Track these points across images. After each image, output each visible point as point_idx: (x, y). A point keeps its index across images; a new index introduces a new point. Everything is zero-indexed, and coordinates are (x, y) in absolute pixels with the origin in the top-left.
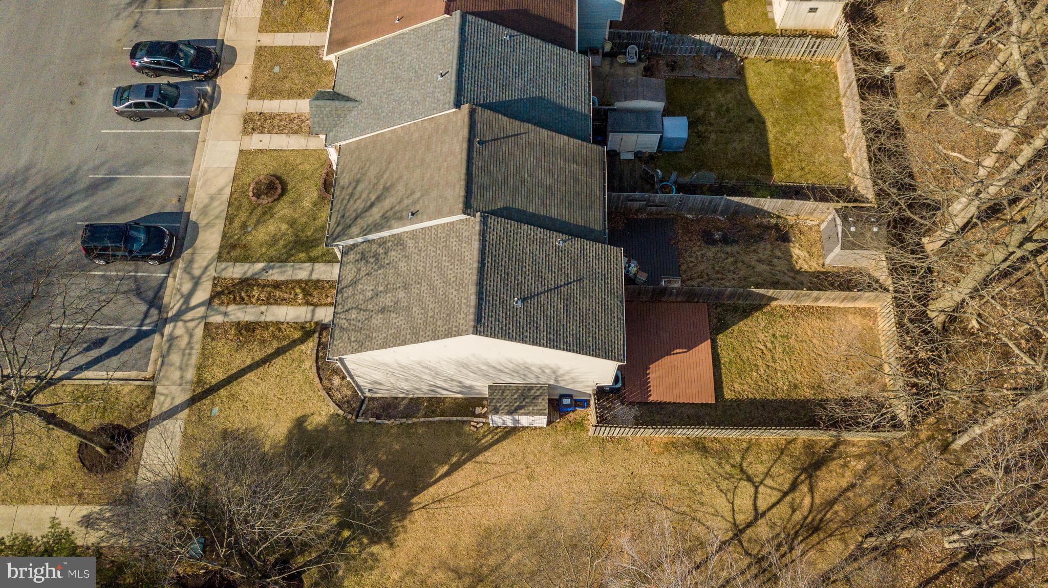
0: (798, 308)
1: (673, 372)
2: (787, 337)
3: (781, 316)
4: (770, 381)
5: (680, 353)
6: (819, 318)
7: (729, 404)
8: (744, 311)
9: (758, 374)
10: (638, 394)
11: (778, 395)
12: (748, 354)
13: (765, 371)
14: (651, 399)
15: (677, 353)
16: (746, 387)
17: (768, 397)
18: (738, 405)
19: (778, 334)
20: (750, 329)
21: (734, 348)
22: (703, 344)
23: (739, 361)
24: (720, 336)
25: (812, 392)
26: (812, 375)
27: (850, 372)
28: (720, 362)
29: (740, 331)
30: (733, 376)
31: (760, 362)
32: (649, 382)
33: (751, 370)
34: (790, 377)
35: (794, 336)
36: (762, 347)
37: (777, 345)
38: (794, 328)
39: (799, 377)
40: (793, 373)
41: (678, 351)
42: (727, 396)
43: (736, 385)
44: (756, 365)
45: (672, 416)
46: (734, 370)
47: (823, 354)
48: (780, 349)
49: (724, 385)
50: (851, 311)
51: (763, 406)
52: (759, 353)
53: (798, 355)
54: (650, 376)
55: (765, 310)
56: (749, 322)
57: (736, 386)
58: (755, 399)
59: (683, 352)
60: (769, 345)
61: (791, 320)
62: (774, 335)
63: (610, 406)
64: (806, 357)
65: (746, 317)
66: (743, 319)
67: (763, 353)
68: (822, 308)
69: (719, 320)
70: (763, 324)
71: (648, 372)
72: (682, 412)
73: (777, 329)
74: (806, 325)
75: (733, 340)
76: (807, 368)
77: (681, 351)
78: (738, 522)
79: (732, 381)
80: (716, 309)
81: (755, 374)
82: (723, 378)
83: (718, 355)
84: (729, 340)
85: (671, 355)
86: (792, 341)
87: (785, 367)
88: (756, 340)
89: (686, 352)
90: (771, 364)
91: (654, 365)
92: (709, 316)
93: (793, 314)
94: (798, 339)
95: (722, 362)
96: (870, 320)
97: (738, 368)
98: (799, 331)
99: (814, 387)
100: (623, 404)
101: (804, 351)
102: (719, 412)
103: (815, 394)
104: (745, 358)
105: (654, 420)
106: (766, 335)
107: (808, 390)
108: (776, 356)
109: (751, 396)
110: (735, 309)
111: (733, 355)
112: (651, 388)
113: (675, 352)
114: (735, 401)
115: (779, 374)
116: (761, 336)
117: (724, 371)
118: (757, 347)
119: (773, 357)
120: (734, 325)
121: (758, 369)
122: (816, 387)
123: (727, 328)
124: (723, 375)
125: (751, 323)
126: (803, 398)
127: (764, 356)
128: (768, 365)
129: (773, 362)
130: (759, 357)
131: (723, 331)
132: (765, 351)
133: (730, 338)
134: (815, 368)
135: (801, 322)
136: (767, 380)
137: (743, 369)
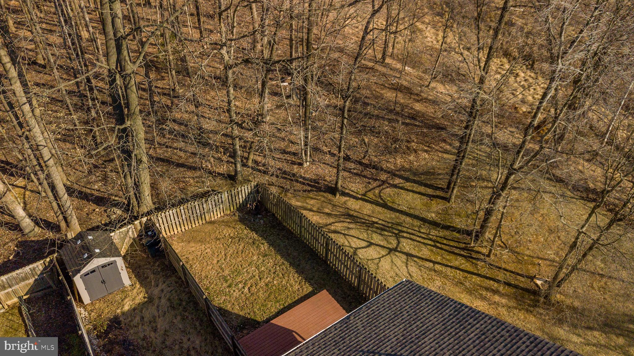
2: (224, 278)
4: (273, 271)
7: (315, 284)
9: (273, 281)
11: (281, 261)
12: (260, 294)
13: (267, 278)
16: (292, 281)
17: (288, 266)
18: (312, 279)
19: (225, 285)
20: (236, 304)
21: (262, 305)
23: (272, 297)
24: (259, 319)
25: (262, 246)
26: (247, 252)
27: (227, 235)
28: (284, 307)
29: (242, 309)
30: (289, 294)
31: (262, 284)
33: (274, 286)
34: (260, 261)
35: (220, 275)
36: (246, 289)
37: (237, 281)
38: (212, 277)
39: (255, 258)
40: (254, 262)
44: (267, 285)
47: (223, 253)
48: (240, 278)
51: (299, 265)
52: (253, 288)
53: (236, 266)
56: (229, 307)
57: (296, 288)
58: (296, 272)
60: (240, 286)
62: (229, 286)
66: (229, 312)
67: (251, 286)
70: (224, 297)
73: (221, 287)
74: (204, 271)
75: (256, 310)
76: (244, 256)
78: (387, 253)
79: (294, 292)
81: (275, 282)
82: (296, 298)
84: (258, 312)
86: (226, 273)
87: (253, 268)
88: (243, 295)
90: (257, 277)
94: (221, 271)
95: (282, 307)
97: (280, 295)
98: (213, 273)
99: (257, 247)
101: (229, 264)
103: (263, 244)
104: (267, 294)
106: (232, 291)
107: (263, 248)
108: (247, 277)
109: (296, 275)
111: (270, 304)
114: (309, 282)
115: (263, 269)
116: (236, 294)
118: (250, 292)
119: (251, 278)
120: (240, 316)
121: (269, 282)
122: (256, 245)
123: (247, 319)
124: (294, 300)
125: (229, 306)
126: (271, 248)
127: (254, 284)
128: (260, 279)
129: (254, 277)
130: (258, 287)
131: (252, 320)
132: (249, 286)
133: (254, 312)
134: (240, 253)
135: (204, 274)
136: (274, 273)
137: (277, 291)
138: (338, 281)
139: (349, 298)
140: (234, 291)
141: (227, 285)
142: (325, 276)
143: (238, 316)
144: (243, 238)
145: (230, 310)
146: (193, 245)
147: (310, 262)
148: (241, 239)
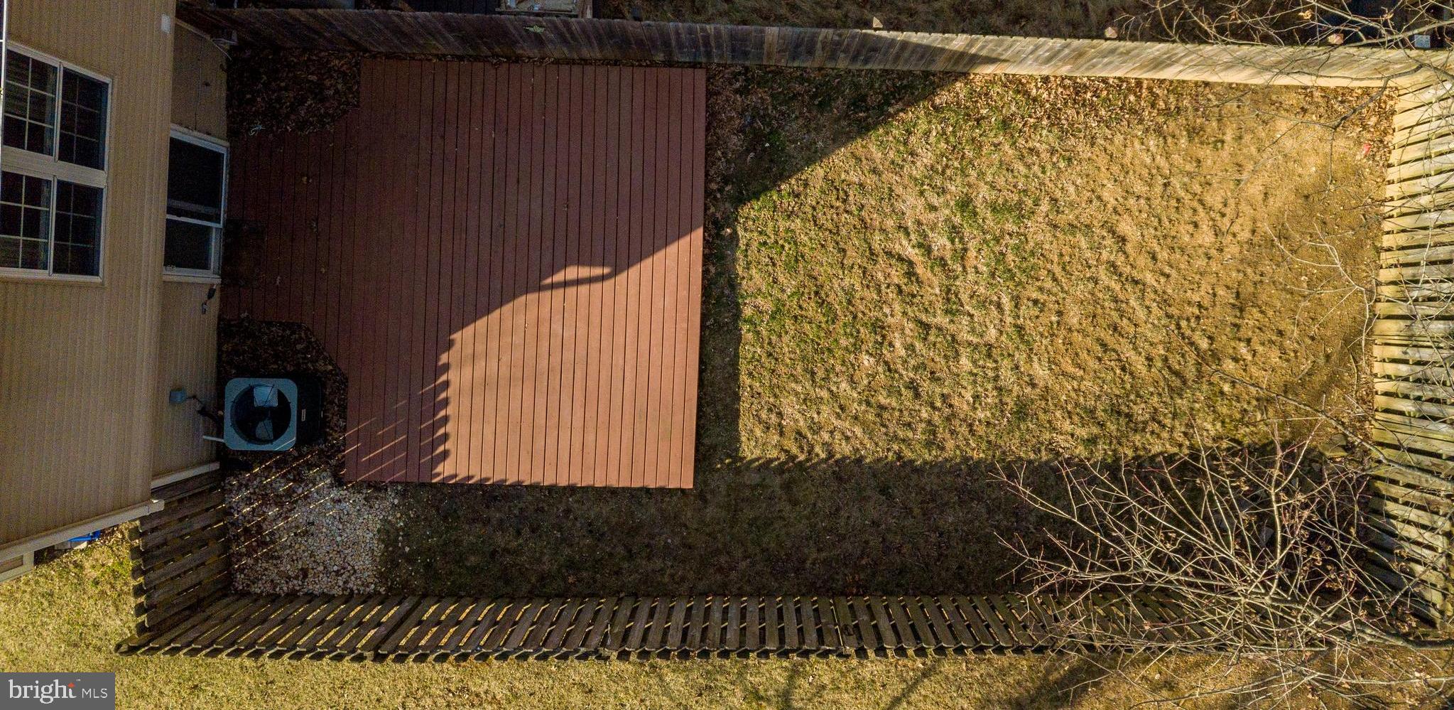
0: (1079, 89)
1: (543, 364)
2: (1019, 212)
3: (1005, 124)
4: (926, 386)
5: (578, 282)
6: (1159, 131)
7: (755, 478)
8: (858, 102)
9: (879, 357)
10: (393, 451)
11: (950, 444)
12: (853, 280)
13: (910, 348)
14: (445, 469)
15: (565, 284)
17: (908, 454)
18: (787, 486)
20: (870, 180)
21: (799, 257)
22: (672, 249)
23: (811, 308)
24: (752, 211)
25: (1083, 433)
26: (1092, 364)
27: (1243, 350)
28: (737, 315)
29: (831, 186)
30: (782, 369)
31: (895, 314)
32: (446, 402)
33: (856, 348)
34: (1007, 376)
35: (1045, 206)
36: (912, 253)
37: (972, 245)
38: (1051, 172)
39: (1041, 372)
40: (1021, 357)
41: (572, 273)
42: (748, 452)
43: (790, 407)
44: (878, 327)
45: (526, 531)
46: (787, 345)
47: (1149, 278)
48: (979, 260)
49: (744, 406)
50: (1291, 99)
51: (884, 490)
52: (897, 276)
53: (1048, 284)
54: (452, 375)
55: (943, 98)
56: (873, 147)
57: (787, 410)
58: (859, 461)
59: (590, 280)
60: (940, 242)
61: (1044, 139)
62: (965, 204)
63: (289, 493)
64: (1081, 290)
65: (864, 129)
66: (850, 138)
67: (910, 274)
68: (1176, 88)
69: (755, 141)
70: (927, 158)
71: (444, 359)
72: (568, 511)
73: (981, 174)
74: (1102, 161)
75: (797, 224)
76: (1077, 337)
77: (584, 272)
79: (775, 391)
80: (743, 91)
81: (867, 361)
82: (745, 379)
83: (733, 285)
84: (783, 224)
85: (540, 289)
86: (1036, 229)
87: (992, 333)
88: (890, 223)
89: (603, 278)
90: (941, 319)
91: (469, 330)
92: (712, 120)
93: (1053, 115)
94: (1062, 220)
95: (748, 312)
96: (1358, 143)
97: (802, 338)
98: (1070, 187)
99: (1092, 412)
100: (339, 482)
101: (1075, 267)
102: (711, 511)
103: (1092, 441)
104: (836, 299)
105: (457, 543)
106: (935, 201)
107: (1067, 426)
108: (963, 287)
110: (822, 95)
111: (790, 284)
112: (450, 428)
113: (559, 277)
114: (781, 469)
115: (965, 362)
116: (911, 204)
117: (750, 348)
118: (889, 254)
119: (949, 294)
120: (810, 161)
121: (884, 341)
122: (1100, 414)
123: (783, 177)
124: (743, 367)
125: (878, 155)
126: (1045, 456)
127: (914, 288)
128: (926, 327)
129: (947, 312)
130: (892, 295)
131: (766, 189)
132: (920, 270)
133: (790, 215)
134: (1107, 336)
135: (1084, 150)
136: (913, 387)
137: (824, 343)
138: (720, 570)
139: (620, 550)
140: (933, 208)
141: (978, 202)
142: (769, 541)
143: (814, 156)
144: (1176, 392)
145: (857, 145)
146: (1275, 203)
147: (875, 542)
148: (1177, 383)
